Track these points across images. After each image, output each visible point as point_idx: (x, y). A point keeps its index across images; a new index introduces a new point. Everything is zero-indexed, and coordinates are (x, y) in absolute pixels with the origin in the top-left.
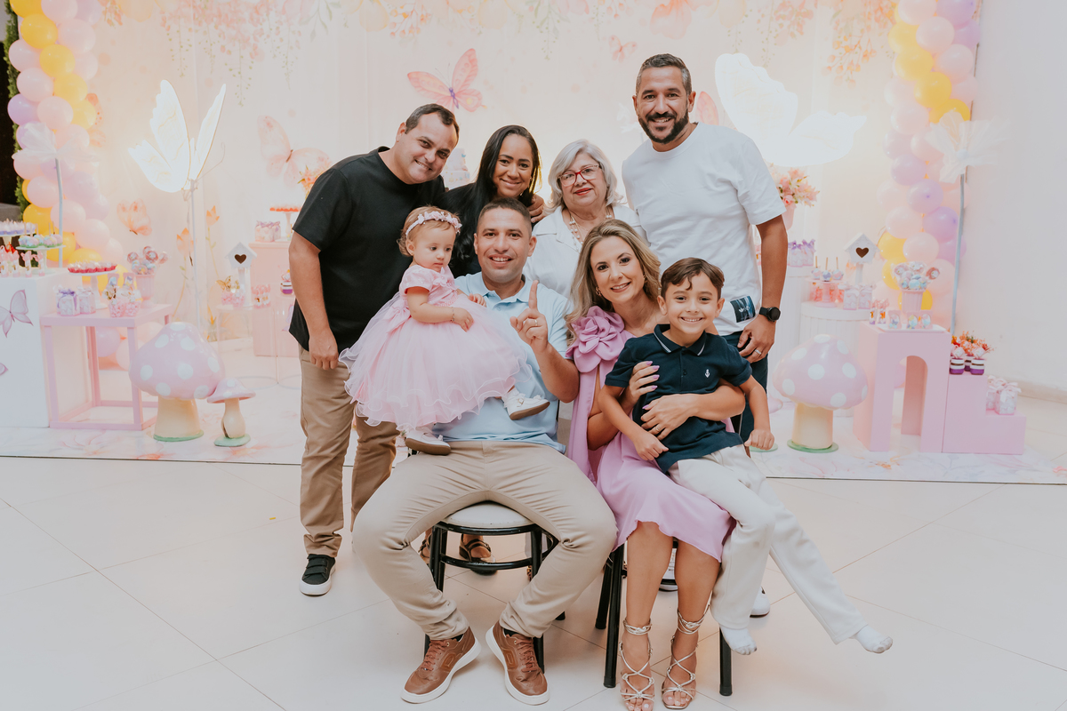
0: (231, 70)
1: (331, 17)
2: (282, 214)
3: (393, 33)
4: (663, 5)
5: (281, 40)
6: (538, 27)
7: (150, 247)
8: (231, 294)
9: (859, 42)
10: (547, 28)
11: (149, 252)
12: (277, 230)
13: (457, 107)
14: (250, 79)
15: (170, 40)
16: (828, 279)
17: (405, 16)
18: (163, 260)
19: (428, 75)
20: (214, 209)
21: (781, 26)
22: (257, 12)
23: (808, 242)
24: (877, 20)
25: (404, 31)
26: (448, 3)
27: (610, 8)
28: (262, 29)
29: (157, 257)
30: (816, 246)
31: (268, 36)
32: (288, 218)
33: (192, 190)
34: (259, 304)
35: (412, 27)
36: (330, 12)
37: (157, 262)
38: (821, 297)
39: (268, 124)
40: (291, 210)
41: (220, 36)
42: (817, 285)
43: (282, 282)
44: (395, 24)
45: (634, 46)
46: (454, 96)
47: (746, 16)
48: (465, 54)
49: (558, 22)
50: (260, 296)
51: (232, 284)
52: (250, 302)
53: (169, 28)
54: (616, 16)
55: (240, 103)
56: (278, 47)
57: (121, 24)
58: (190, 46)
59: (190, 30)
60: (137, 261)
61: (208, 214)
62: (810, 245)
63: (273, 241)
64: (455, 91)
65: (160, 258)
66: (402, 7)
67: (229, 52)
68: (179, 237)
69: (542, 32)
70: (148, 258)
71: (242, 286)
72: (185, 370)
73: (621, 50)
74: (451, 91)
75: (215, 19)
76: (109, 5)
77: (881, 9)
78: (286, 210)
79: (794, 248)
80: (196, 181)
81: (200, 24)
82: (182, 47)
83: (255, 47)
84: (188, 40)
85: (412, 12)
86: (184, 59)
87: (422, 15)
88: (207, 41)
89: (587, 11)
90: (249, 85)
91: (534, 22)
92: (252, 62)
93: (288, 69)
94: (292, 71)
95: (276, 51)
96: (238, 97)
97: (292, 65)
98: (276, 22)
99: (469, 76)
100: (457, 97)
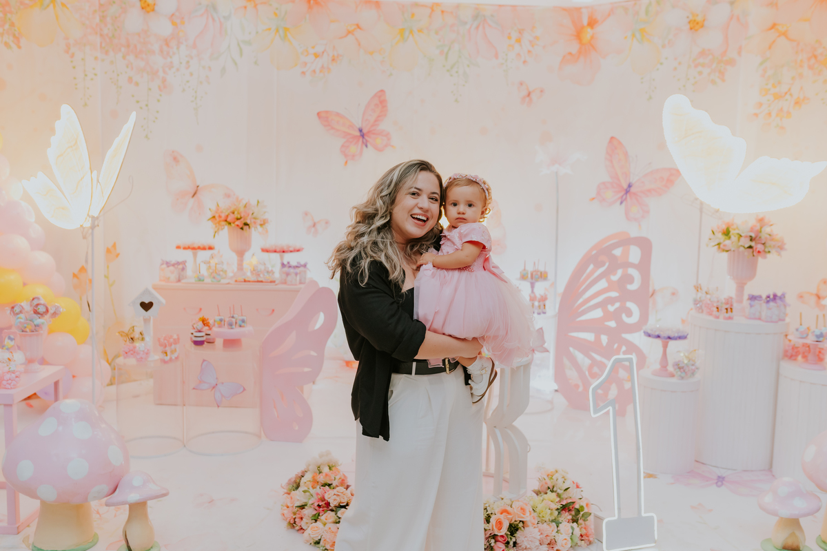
0: (138, 102)
1: (241, 55)
2: (189, 253)
3: (303, 73)
4: (570, 54)
5: (191, 74)
6: (448, 71)
7: (38, 298)
8: (135, 347)
9: (790, 90)
10: (457, 72)
11: (38, 305)
12: (183, 269)
13: (366, 146)
14: (158, 112)
15: (74, 67)
16: (821, 339)
17: (317, 56)
18: (55, 314)
19: (338, 114)
20: (114, 245)
21: (700, 73)
22: (167, 45)
23: (779, 294)
24: (810, 67)
25: (314, 71)
26: (359, 45)
27: (519, 55)
28: (171, 62)
29: (47, 311)
30: (788, 299)
31: (178, 70)
32: (195, 256)
33: (93, 227)
34: (167, 358)
35: (323, 67)
36: (241, 50)
37: (47, 317)
38: (797, 355)
39: (175, 159)
40: (199, 248)
41: (127, 67)
42: (792, 343)
43: (193, 331)
44: (306, 64)
45: (542, 91)
46: (363, 136)
47: (661, 64)
48: (375, 95)
49: (468, 66)
50: (168, 349)
51: (137, 335)
52: (156, 357)
53: (72, 56)
54: (525, 62)
55: (147, 137)
56: (188, 82)
57: (19, 47)
58: (96, 75)
59: (96, 58)
60: (21, 316)
61: (108, 251)
62: (782, 297)
63: (179, 281)
64: (365, 131)
65: (51, 311)
67: (137, 84)
68: (75, 275)
69: (451, 76)
70: (36, 312)
71: (147, 338)
72: (78, 468)
73: (529, 95)
74: (361, 131)
75: (123, 49)
76: (7, 26)
77: (815, 57)
78: (194, 249)
79: (768, 302)
80: (97, 218)
81: (107, 53)
82: (86, 75)
83: (164, 80)
84: (94, 69)
85: (323, 52)
86: (88, 88)
87: (333, 56)
88: (113, 72)
89: (496, 56)
90: (156, 118)
91: (444, 66)
92: (161, 95)
93: (196, 104)
94: (200, 106)
95: (185, 85)
96: (144, 130)
97: (201, 100)
98: (186, 56)
99: (379, 117)
100: (366, 137)
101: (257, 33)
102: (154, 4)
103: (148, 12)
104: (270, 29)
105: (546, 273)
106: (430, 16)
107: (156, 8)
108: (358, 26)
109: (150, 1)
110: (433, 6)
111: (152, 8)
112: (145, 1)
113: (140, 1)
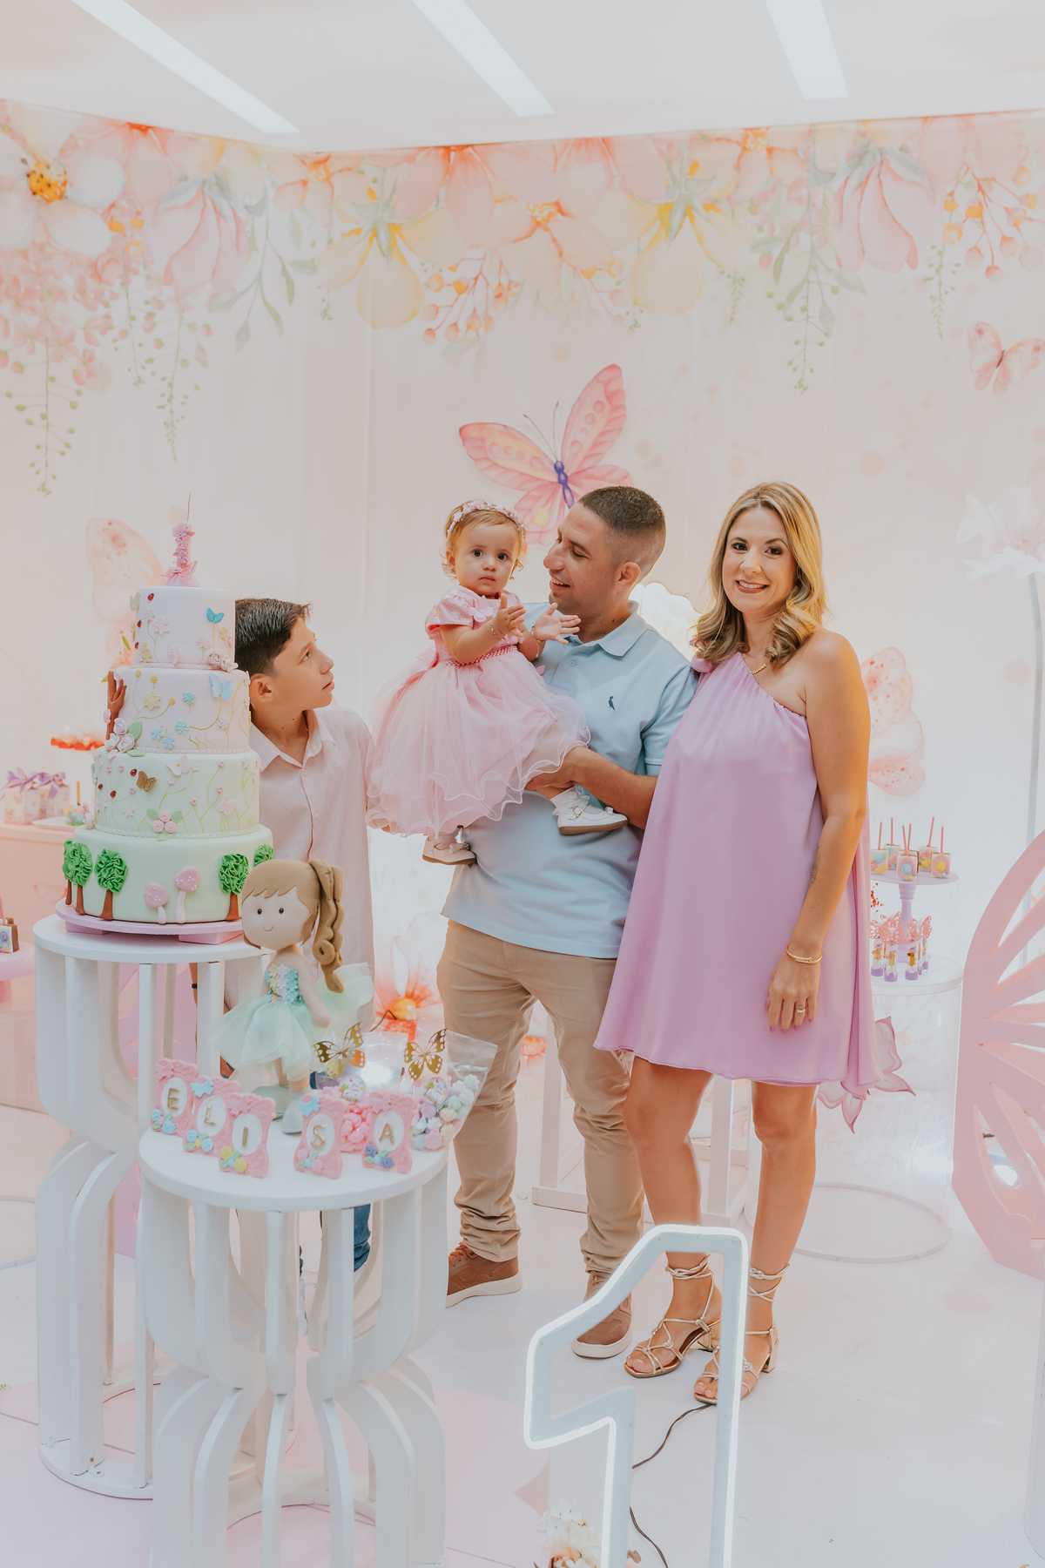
0: (21, 408)
1: (291, 296)
3: (430, 332)
5: (159, 344)
6: (780, 307)
10: (804, 309)
14: (71, 431)
17: (461, 288)
19: (507, 430)
22: (98, 277)
25: (455, 325)
26: (561, 254)
27: (976, 250)
28: (108, 317)
31: (124, 334)
35: (474, 314)
36: (290, 284)
39: (115, 539)
44: (436, 309)
45: (1038, 348)
46: (563, 482)
48: (597, 378)
49: (835, 291)
54: (990, 270)
55: (43, 488)
56: (150, 361)
64: (569, 471)
66: (453, 269)
67: (19, 368)
69: (790, 319)
73: (1001, 360)
74: (559, 470)
83: (89, 359)
85: (476, 279)
87: (500, 284)
89: (912, 260)
90: (68, 446)
91: (770, 296)
92: (79, 393)
93: (172, 412)
94: (183, 417)
95: (143, 368)
96: (37, 473)
97: (183, 403)
98: (147, 302)
99: (603, 433)
100: (570, 485)
101: (330, 241)
102: (64, 184)
103: (48, 201)
104: (358, 231)
105: (944, 857)
106: (738, 167)
107: (69, 191)
108: (559, 208)
109: (53, 175)
110: (747, 136)
111: (58, 192)
112: (42, 176)
113: (28, 176)
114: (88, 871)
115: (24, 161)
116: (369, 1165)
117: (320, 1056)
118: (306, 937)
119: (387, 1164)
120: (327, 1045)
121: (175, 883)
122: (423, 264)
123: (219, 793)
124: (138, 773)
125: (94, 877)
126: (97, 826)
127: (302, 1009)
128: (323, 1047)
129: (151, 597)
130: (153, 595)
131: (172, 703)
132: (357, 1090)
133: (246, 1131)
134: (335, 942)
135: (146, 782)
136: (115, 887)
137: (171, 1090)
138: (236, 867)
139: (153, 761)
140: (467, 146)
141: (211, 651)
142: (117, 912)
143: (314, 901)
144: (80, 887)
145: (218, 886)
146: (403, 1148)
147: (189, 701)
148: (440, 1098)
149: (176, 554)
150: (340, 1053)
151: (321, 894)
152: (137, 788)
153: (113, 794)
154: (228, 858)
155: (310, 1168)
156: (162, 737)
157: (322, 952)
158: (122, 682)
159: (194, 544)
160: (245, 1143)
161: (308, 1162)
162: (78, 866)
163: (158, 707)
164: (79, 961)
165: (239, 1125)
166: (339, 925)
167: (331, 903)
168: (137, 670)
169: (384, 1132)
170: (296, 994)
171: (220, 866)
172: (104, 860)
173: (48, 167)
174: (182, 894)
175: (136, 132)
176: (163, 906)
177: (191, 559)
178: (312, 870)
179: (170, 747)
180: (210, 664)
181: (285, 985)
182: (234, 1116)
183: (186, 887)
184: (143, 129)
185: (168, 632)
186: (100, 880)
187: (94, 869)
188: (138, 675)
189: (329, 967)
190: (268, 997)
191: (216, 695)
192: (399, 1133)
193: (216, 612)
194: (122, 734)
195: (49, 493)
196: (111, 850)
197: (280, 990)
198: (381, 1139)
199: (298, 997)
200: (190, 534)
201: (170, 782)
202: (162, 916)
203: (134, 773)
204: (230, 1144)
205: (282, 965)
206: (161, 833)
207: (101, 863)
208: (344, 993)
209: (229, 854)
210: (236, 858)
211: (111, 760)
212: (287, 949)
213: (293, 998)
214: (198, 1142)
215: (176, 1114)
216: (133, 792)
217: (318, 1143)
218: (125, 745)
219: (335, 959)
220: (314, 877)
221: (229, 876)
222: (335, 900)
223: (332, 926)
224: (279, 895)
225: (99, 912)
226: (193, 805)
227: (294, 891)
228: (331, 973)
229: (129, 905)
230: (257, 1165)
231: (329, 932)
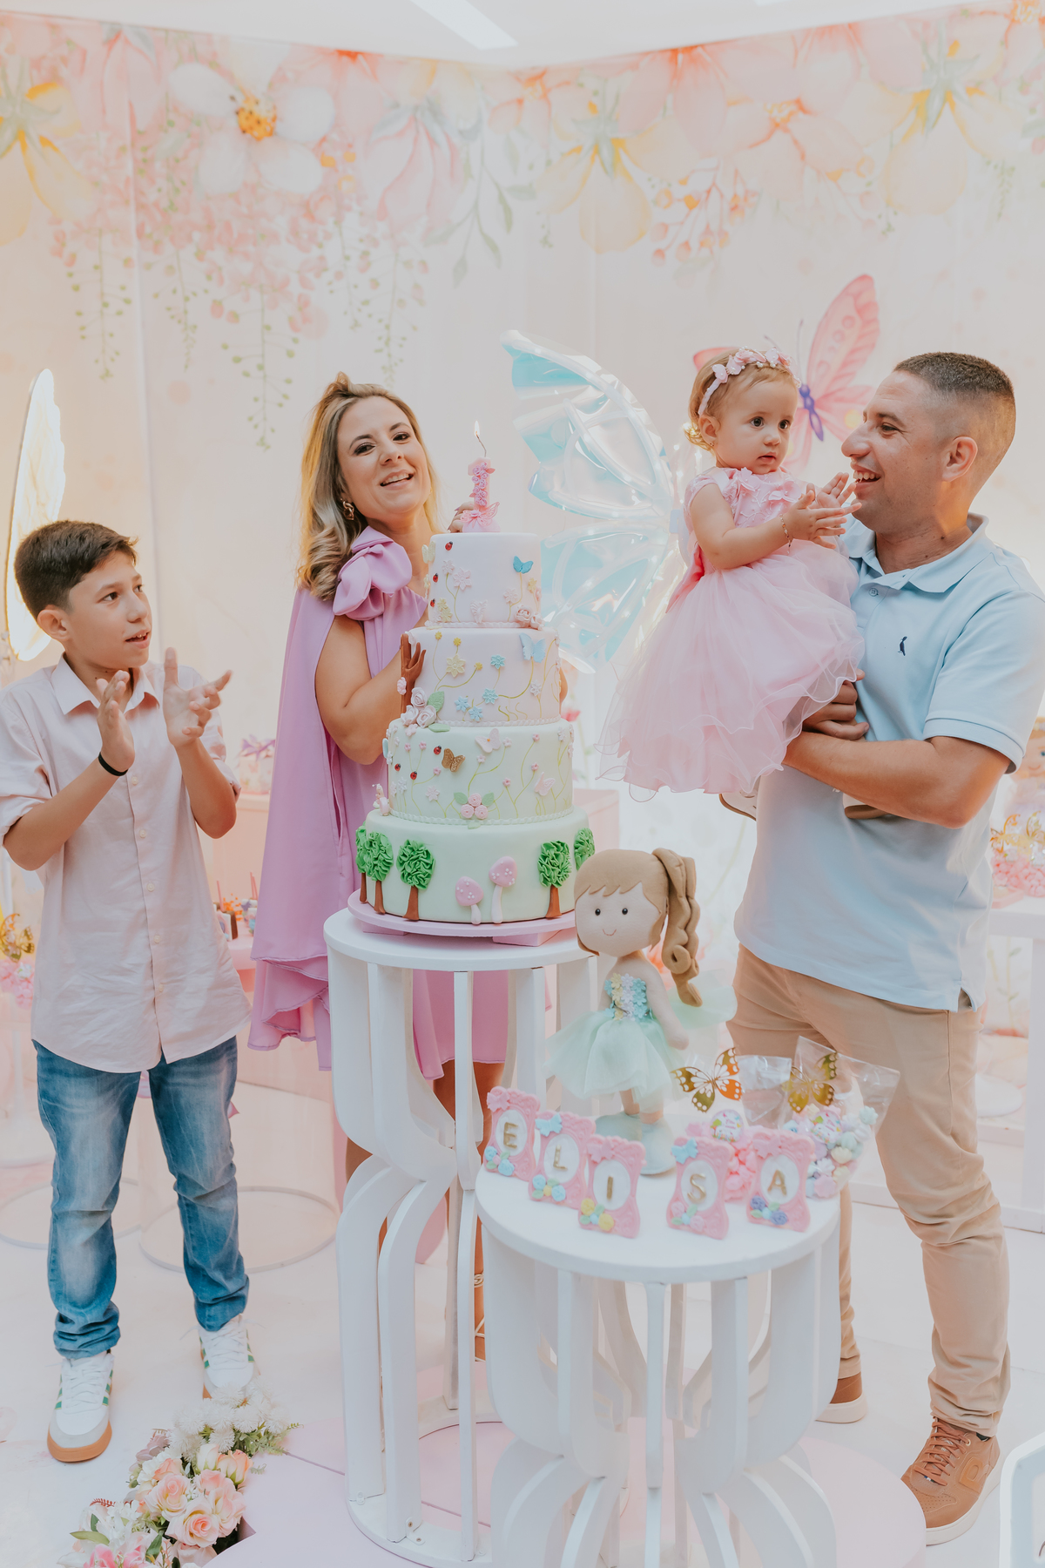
0: (237, 360)
1: (509, 224)
3: (659, 253)
5: (375, 284)
13: (821, 437)
14: (289, 381)
15: (76, 288)
17: (692, 203)
22: (310, 216)
25: (686, 244)
26: (803, 157)
28: (322, 258)
31: (339, 275)
35: (707, 231)
36: (508, 211)
41: (209, 277)
44: (666, 227)
46: (811, 408)
48: (845, 292)
53: (72, 261)
55: (262, 442)
56: (366, 303)
58: (127, 301)
59: (128, 262)
64: (815, 394)
66: (684, 182)
67: (234, 317)
75: (197, 236)
81: (157, 248)
82: (106, 305)
83: (304, 304)
84: (123, 288)
85: (709, 192)
86: (111, 335)
87: (735, 195)
88: (174, 291)
90: (285, 397)
92: (295, 341)
93: (389, 355)
94: (401, 361)
95: (360, 310)
96: (256, 426)
97: (401, 346)
98: (361, 240)
99: (853, 351)
100: (817, 411)
101: (549, 163)
102: (274, 119)
103: (258, 139)
104: (579, 149)
106: (1005, 42)
107: (280, 127)
108: (800, 106)
109: (262, 111)
110: (1016, 7)
111: (268, 129)
112: (251, 113)
113: (237, 113)
114: (388, 865)
115: (232, 98)
116: (755, 1220)
117: (682, 1085)
118: (654, 939)
119: (779, 1220)
120: (693, 1071)
121: (490, 877)
122: (650, 180)
123: (534, 771)
124: (442, 751)
125: (395, 871)
126: (393, 812)
127: (653, 1026)
128: (688, 1076)
129: (449, 547)
130: (451, 543)
131: (479, 668)
132: (733, 1128)
133: (610, 1181)
134: (690, 947)
135: (452, 761)
136: (422, 883)
137: (507, 1125)
138: (557, 856)
139: (459, 735)
140: (696, 47)
141: (520, 606)
142: (422, 914)
143: (662, 898)
144: (379, 883)
145: (536, 879)
146: (799, 1201)
147: (498, 666)
148: (833, 1136)
149: (473, 495)
150: (709, 1082)
151: (671, 889)
152: (441, 767)
153: (414, 776)
154: (548, 846)
155: (689, 1226)
156: (468, 709)
157: (674, 959)
158: (418, 646)
159: (493, 483)
160: (609, 1195)
161: (685, 1218)
162: (376, 859)
163: (462, 674)
164: (382, 968)
165: (602, 1173)
166: (694, 927)
167: (684, 901)
168: (436, 631)
169: (774, 1181)
170: (645, 1008)
171: (539, 855)
172: (408, 852)
173: (257, 103)
174: (498, 890)
175: (345, 59)
176: (478, 904)
177: (491, 500)
178: (659, 862)
179: (478, 719)
180: (518, 622)
181: (631, 998)
182: (595, 1163)
183: (501, 881)
184: (352, 55)
185: (470, 587)
186: (403, 875)
187: (395, 862)
188: (439, 638)
189: (683, 976)
190: (609, 1012)
191: (528, 657)
192: (792, 1183)
193: (524, 561)
194: (422, 706)
195: (268, 447)
196: (415, 842)
197: (626, 1005)
198: (770, 1189)
199: (648, 1012)
200: (489, 471)
201: (480, 760)
202: (477, 916)
203: (437, 750)
204: (591, 1196)
205: (627, 975)
206: (470, 819)
207: (404, 855)
208: (701, 1007)
209: (548, 842)
210: (556, 846)
211: (410, 737)
212: (631, 957)
213: (642, 1013)
214: (547, 1190)
215: (514, 1153)
216: (437, 773)
217: (697, 1195)
218: (426, 719)
219: (691, 967)
220: (662, 870)
221: (550, 867)
222: (687, 897)
223: (685, 929)
224: (622, 893)
225: (404, 910)
226: (506, 787)
227: (639, 888)
228: (685, 983)
229: (437, 902)
230: (626, 1222)
231: (683, 936)
